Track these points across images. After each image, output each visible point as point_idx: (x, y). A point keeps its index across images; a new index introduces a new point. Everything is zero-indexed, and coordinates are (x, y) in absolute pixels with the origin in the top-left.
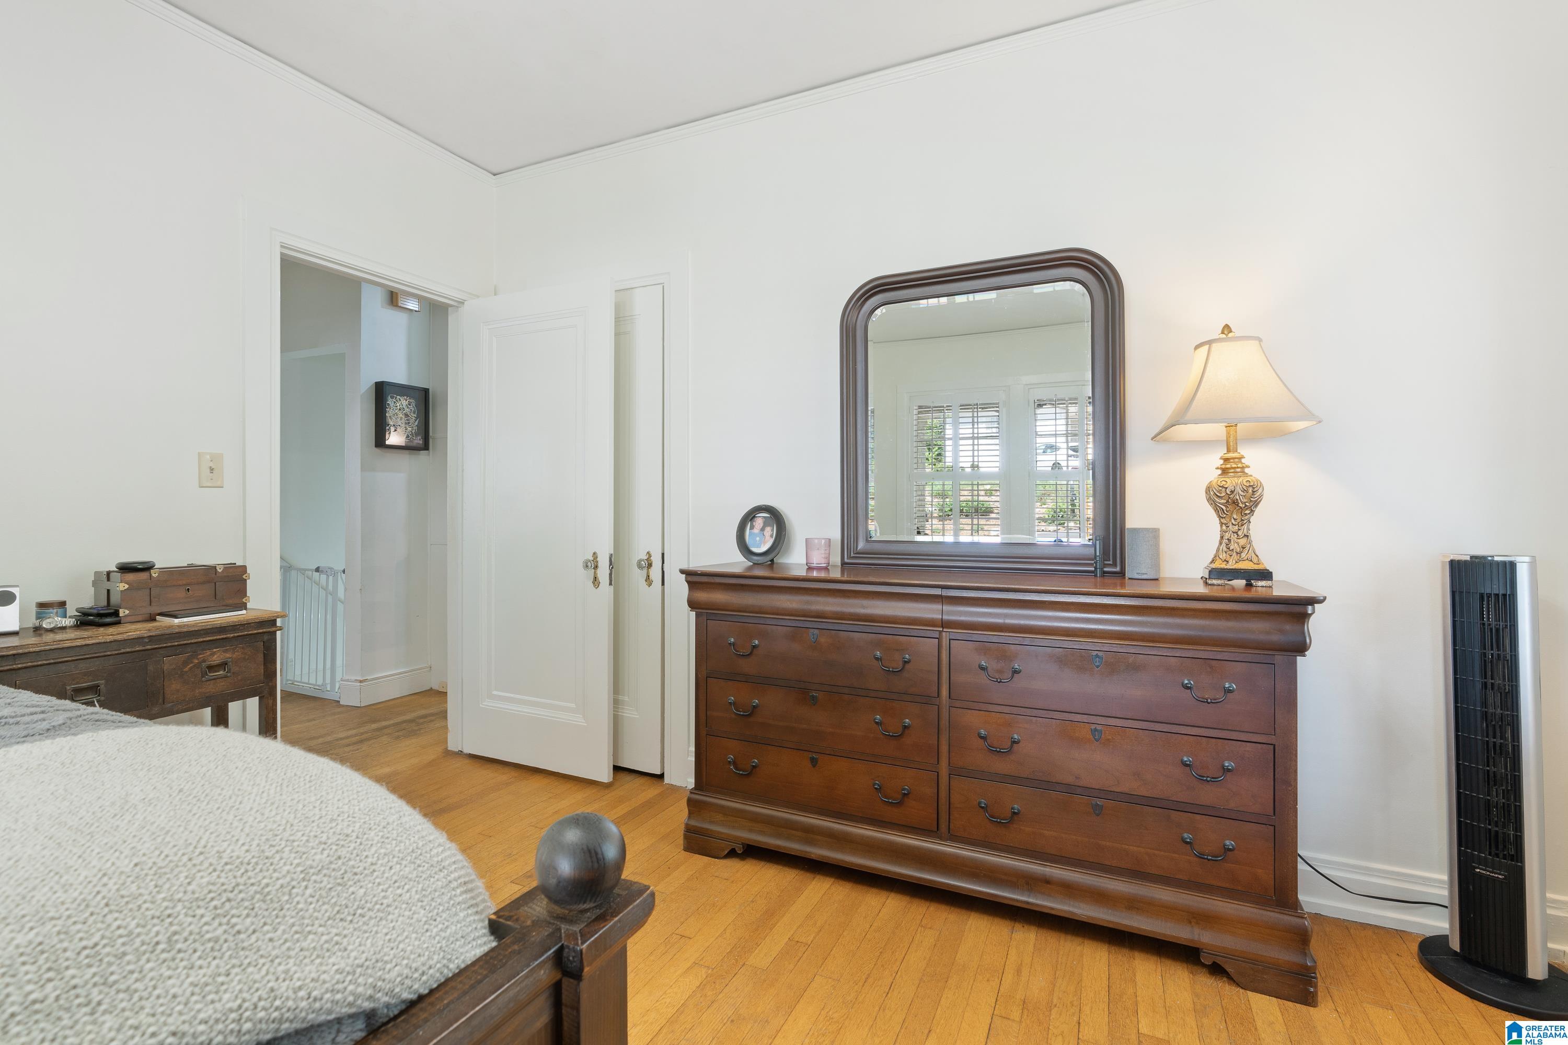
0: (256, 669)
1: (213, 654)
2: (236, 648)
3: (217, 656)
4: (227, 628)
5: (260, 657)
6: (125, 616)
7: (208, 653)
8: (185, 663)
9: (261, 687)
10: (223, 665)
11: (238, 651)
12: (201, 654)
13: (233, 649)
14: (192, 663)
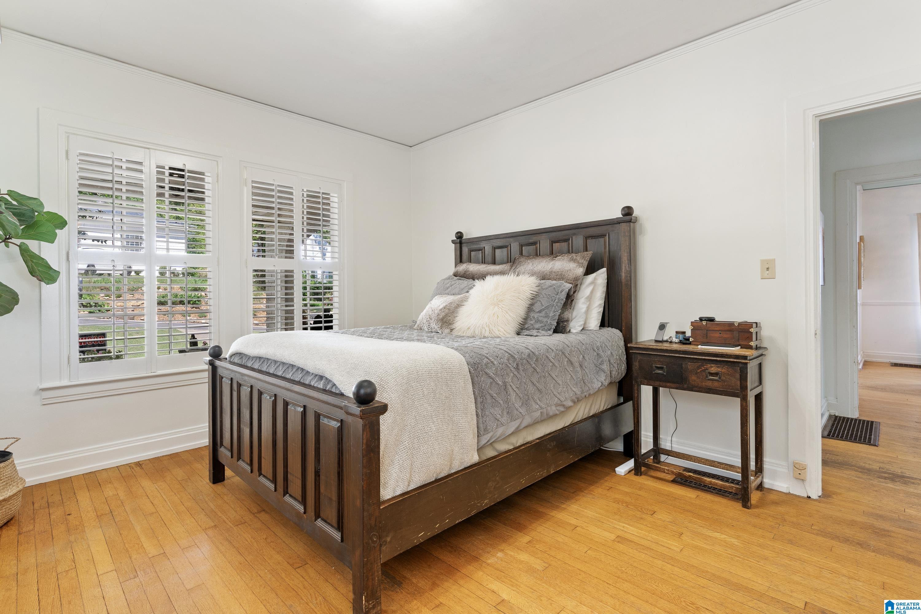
0: (735, 382)
1: (712, 367)
2: (724, 367)
3: (714, 369)
4: (719, 355)
5: (738, 376)
6: (692, 341)
7: (709, 366)
8: (698, 368)
9: (738, 392)
10: (716, 374)
11: (724, 369)
12: (705, 365)
13: (722, 367)
14: (701, 368)
